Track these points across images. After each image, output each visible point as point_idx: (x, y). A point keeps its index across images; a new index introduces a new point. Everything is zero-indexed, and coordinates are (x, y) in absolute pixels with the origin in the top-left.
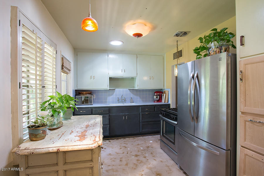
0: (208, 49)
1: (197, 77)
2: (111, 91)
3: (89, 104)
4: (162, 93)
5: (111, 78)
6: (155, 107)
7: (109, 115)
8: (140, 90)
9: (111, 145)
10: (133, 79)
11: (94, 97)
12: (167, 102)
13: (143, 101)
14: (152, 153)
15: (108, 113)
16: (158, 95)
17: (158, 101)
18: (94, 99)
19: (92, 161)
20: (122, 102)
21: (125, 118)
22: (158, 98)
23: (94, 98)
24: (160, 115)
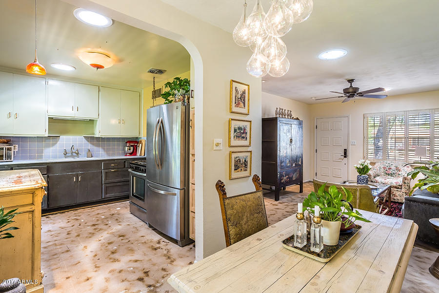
0: (174, 95)
1: (162, 122)
2: (52, 138)
3: (4, 160)
4: (137, 142)
5: (52, 118)
6: (125, 162)
7: (48, 176)
8: (104, 138)
9: (51, 221)
10: (92, 121)
11: (15, 148)
12: (143, 154)
13: (108, 155)
14: (117, 220)
15: (46, 173)
16: (132, 146)
17: (131, 154)
18: (14, 152)
19: (33, 204)
20: (72, 156)
21: (77, 179)
22: (132, 150)
23: (15, 150)
24: (130, 170)
